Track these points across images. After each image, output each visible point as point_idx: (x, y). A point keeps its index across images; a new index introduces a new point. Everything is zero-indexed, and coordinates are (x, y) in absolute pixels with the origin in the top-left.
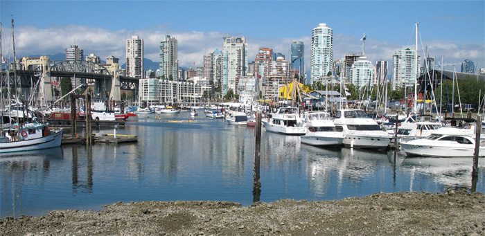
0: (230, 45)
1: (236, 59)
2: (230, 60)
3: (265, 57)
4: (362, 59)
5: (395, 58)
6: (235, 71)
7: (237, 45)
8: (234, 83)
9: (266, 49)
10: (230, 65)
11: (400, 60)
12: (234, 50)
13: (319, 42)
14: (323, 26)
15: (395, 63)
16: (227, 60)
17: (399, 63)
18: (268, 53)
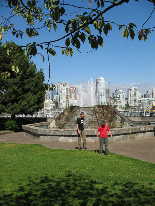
0: (62, 86)
1: (66, 92)
2: (63, 92)
3: (73, 91)
4: (120, 91)
5: (129, 90)
6: (65, 97)
7: (66, 86)
8: (65, 102)
9: (73, 87)
10: (63, 94)
11: (132, 91)
12: (65, 88)
13: (101, 84)
14: (101, 78)
15: (129, 92)
16: (62, 92)
17: (132, 92)
18: (74, 89)
